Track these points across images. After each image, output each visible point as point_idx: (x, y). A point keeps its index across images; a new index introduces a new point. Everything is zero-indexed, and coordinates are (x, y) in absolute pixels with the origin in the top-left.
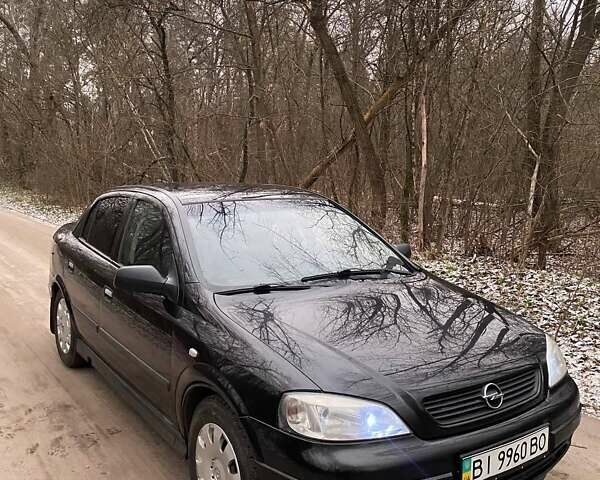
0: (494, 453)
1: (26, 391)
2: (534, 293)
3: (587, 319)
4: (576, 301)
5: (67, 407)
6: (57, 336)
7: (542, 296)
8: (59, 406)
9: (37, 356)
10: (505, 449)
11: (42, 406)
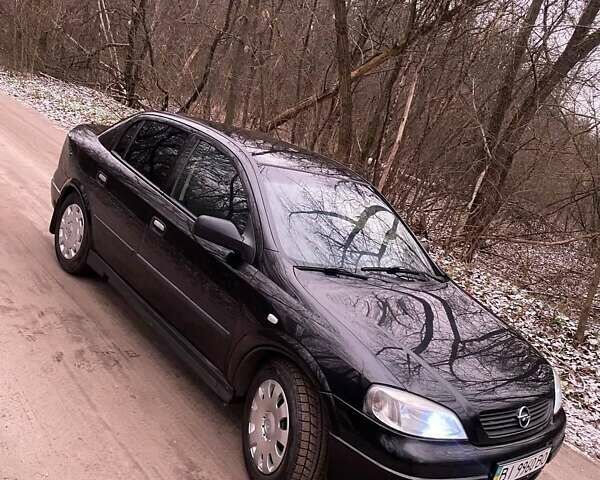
0: (517, 464)
1: (31, 290)
2: (480, 293)
3: (523, 330)
4: (515, 310)
5: (79, 318)
6: (57, 238)
7: (486, 298)
8: (71, 315)
9: (29, 251)
10: (524, 461)
11: (52, 310)
